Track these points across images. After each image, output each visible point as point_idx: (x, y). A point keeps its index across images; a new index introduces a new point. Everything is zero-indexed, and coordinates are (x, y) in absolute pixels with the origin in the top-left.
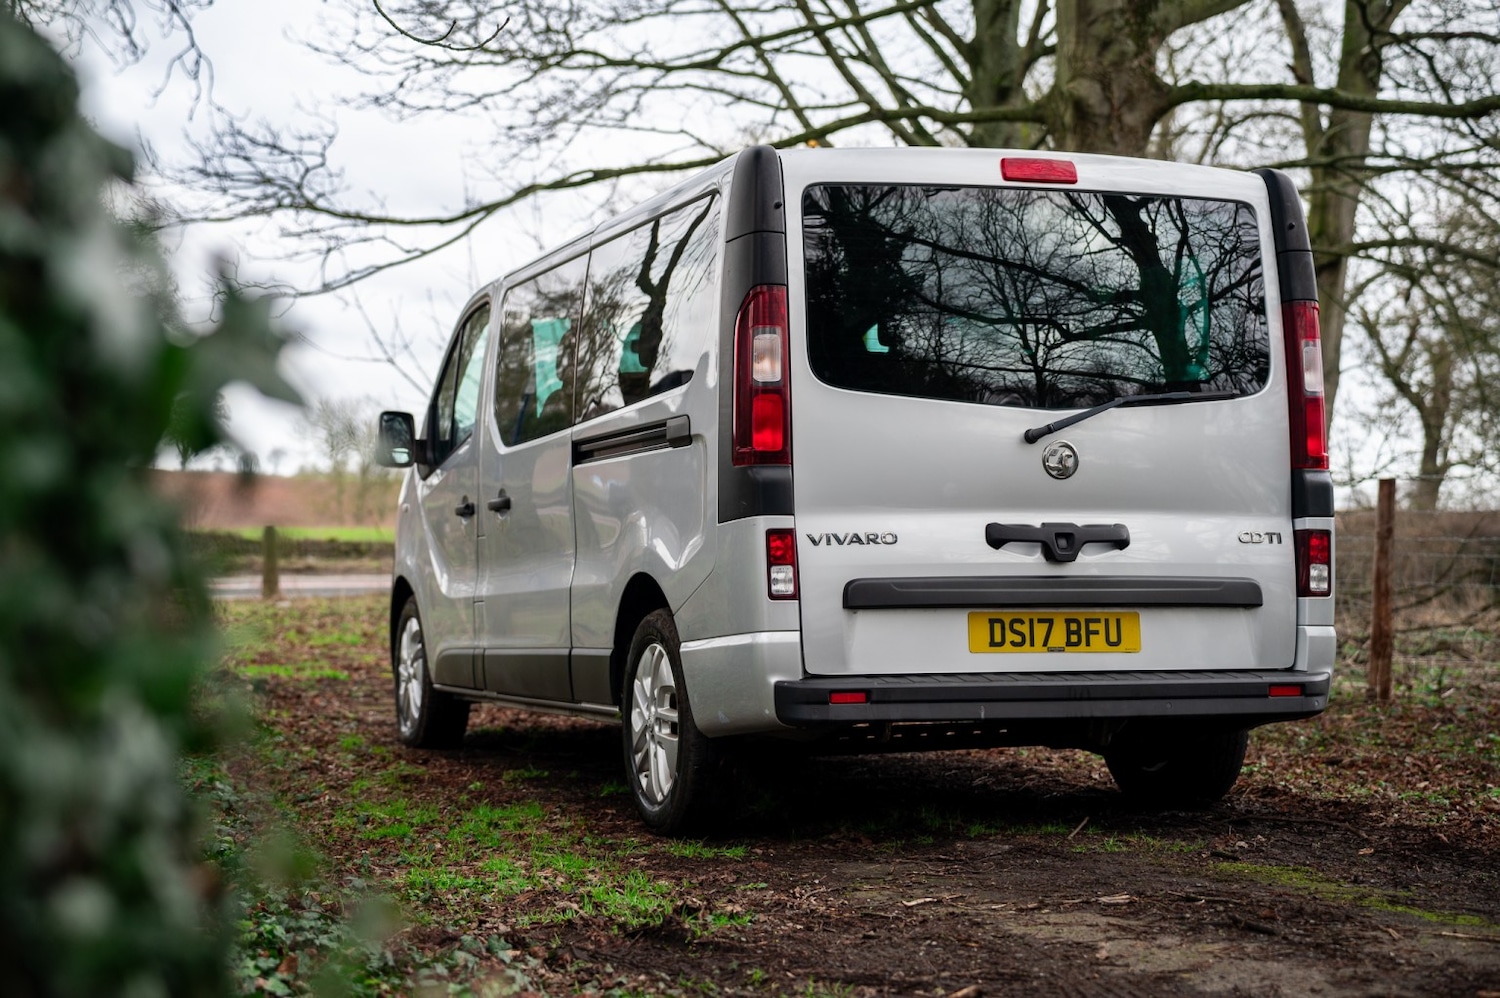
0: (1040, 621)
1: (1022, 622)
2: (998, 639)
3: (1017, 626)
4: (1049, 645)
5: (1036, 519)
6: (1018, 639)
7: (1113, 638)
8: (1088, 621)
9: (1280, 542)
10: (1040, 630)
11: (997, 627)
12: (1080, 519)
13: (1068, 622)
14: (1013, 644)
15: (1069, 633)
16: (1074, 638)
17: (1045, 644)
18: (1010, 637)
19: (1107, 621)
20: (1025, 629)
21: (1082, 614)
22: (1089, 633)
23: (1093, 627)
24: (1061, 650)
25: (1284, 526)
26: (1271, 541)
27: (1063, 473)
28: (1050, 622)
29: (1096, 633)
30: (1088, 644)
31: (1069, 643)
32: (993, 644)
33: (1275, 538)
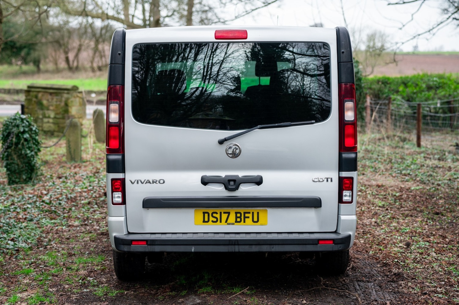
0: (224, 213)
1: (217, 213)
2: (206, 219)
3: (214, 215)
4: (228, 222)
5: (223, 174)
6: (215, 220)
7: (255, 219)
8: (245, 213)
9: (332, 181)
10: (224, 216)
11: (206, 215)
12: (241, 174)
13: (236, 213)
14: (213, 221)
15: (237, 217)
16: (239, 220)
17: (226, 222)
18: (211, 219)
19: (253, 213)
20: (218, 216)
21: (242, 210)
22: (245, 217)
23: (247, 215)
24: (233, 224)
25: (334, 175)
26: (327, 181)
27: (235, 155)
28: (229, 213)
29: (248, 217)
30: (244, 222)
31: (236, 222)
32: (204, 221)
33: (329, 180)
